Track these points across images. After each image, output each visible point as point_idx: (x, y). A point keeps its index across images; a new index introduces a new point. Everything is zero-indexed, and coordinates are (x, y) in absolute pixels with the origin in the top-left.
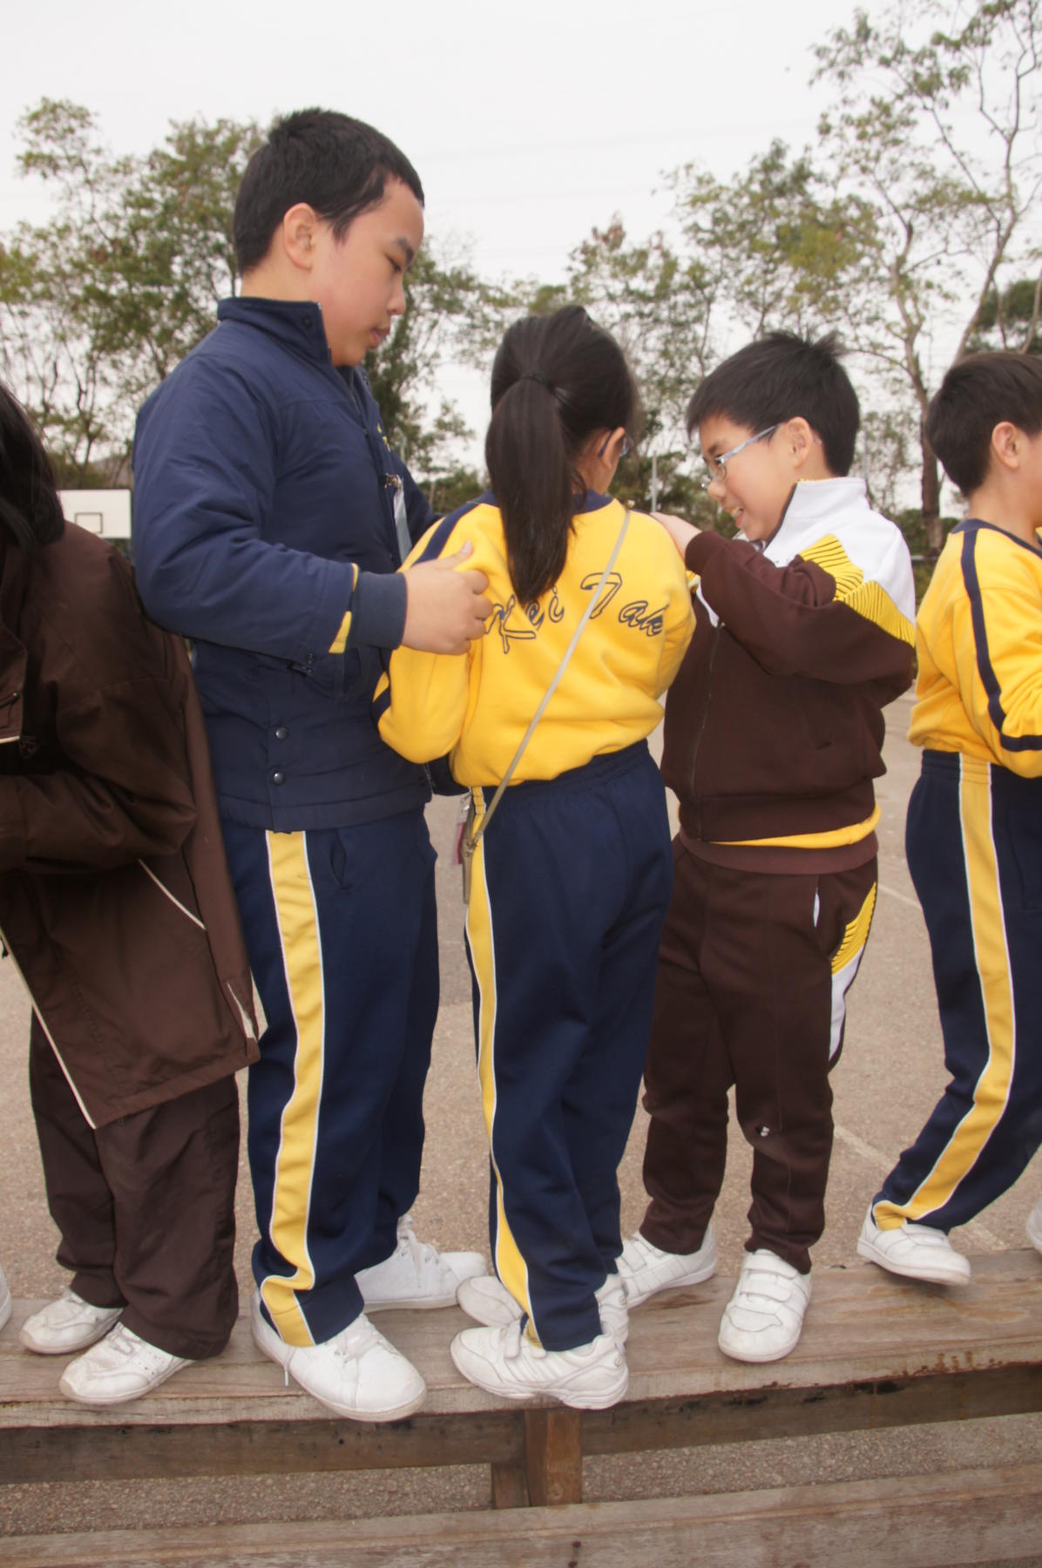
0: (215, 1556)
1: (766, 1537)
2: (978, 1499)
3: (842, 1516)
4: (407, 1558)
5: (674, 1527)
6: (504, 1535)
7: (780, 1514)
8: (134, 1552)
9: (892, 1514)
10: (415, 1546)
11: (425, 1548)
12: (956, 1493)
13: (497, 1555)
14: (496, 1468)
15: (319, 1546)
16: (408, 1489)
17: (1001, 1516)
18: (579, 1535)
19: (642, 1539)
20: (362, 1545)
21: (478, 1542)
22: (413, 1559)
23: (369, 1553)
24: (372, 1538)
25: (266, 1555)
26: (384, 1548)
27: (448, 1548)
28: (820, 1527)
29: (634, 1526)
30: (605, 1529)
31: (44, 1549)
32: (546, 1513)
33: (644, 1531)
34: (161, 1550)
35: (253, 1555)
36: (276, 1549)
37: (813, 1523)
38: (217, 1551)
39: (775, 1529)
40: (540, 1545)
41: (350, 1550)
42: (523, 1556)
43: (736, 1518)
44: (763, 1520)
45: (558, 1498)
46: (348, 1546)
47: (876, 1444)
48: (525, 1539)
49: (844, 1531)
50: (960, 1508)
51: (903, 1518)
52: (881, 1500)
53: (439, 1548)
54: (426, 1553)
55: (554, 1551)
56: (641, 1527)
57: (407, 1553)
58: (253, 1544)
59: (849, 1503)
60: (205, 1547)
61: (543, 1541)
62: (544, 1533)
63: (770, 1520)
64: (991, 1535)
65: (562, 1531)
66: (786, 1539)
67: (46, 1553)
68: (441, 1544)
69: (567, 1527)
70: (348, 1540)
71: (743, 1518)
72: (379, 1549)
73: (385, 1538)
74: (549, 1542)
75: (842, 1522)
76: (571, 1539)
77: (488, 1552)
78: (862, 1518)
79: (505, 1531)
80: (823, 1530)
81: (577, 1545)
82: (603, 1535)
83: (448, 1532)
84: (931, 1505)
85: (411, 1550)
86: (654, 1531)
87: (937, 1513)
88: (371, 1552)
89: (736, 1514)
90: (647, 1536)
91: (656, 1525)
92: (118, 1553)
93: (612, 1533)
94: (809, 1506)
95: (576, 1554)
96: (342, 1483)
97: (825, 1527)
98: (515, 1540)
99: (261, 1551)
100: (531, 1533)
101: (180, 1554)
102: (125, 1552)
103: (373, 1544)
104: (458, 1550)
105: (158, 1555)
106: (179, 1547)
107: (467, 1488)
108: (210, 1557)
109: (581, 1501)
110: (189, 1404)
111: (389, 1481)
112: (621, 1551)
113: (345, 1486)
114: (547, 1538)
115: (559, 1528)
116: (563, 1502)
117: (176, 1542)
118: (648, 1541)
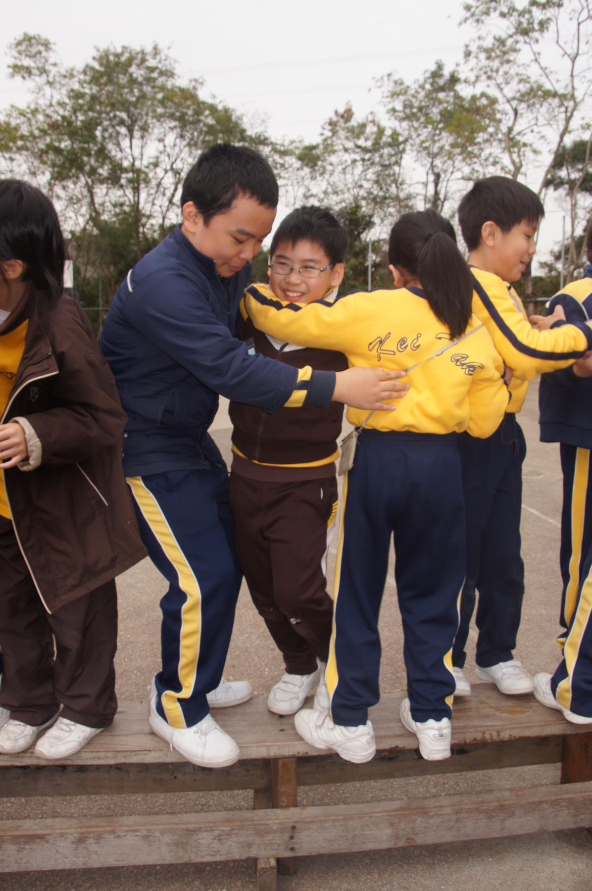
0: (108, 831)
1: (392, 824)
2: (502, 806)
3: (431, 814)
4: (206, 833)
5: (344, 819)
6: (256, 822)
7: (399, 813)
8: (67, 828)
9: (457, 813)
10: (210, 827)
11: (215, 829)
12: (490, 802)
13: (253, 832)
14: (257, 792)
15: (161, 827)
16: (211, 803)
17: (513, 814)
18: (295, 822)
19: (327, 825)
20: (183, 826)
21: (243, 826)
22: (209, 834)
23: (187, 831)
24: (189, 823)
25: (134, 831)
26: (194, 828)
27: (228, 828)
28: (419, 819)
29: (323, 818)
30: (308, 820)
31: (21, 826)
32: (278, 811)
33: (329, 820)
34: (80, 828)
35: (128, 831)
36: (139, 828)
37: (416, 817)
38: (109, 829)
39: (396, 820)
40: (275, 827)
41: (176, 829)
42: (266, 833)
43: (376, 815)
44: (390, 816)
45: (285, 804)
46: (176, 827)
47: (458, 782)
48: (267, 824)
49: (432, 821)
50: (493, 810)
51: (462, 815)
52: (452, 806)
53: (222, 828)
54: (216, 830)
55: (282, 831)
56: (327, 818)
57: (206, 831)
58: (127, 826)
59: (435, 807)
60: (103, 826)
61: (276, 826)
62: (277, 821)
63: (394, 816)
64: (508, 823)
65: (286, 821)
66: (402, 825)
67: (22, 828)
68: (223, 826)
69: (289, 819)
70: (176, 824)
71: (380, 814)
72: (192, 829)
73: (195, 823)
74: (278, 826)
75: (431, 817)
76: (290, 825)
77: (248, 831)
78: (442, 815)
79: (257, 820)
80: (421, 821)
81: (294, 827)
82: (307, 823)
83: (227, 821)
84: (477, 808)
85: (208, 829)
86: (334, 821)
87: (481, 812)
88: (188, 830)
89: (376, 813)
90: (330, 823)
91: (334, 818)
92: (59, 829)
93: (312, 822)
94: (414, 809)
95: (293, 832)
96: (177, 800)
97: (422, 819)
98: (262, 825)
99: (132, 829)
100: (270, 821)
101: (90, 830)
102: (62, 829)
103: (189, 826)
104: (232, 829)
105: (79, 830)
106: (90, 827)
107: (242, 803)
108: (105, 832)
109: (296, 806)
110: (94, 755)
111: (202, 799)
112: (316, 831)
113: (179, 802)
114: (278, 824)
115: (285, 819)
116: (288, 806)
117: (88, 824)
118: (330, 826)
